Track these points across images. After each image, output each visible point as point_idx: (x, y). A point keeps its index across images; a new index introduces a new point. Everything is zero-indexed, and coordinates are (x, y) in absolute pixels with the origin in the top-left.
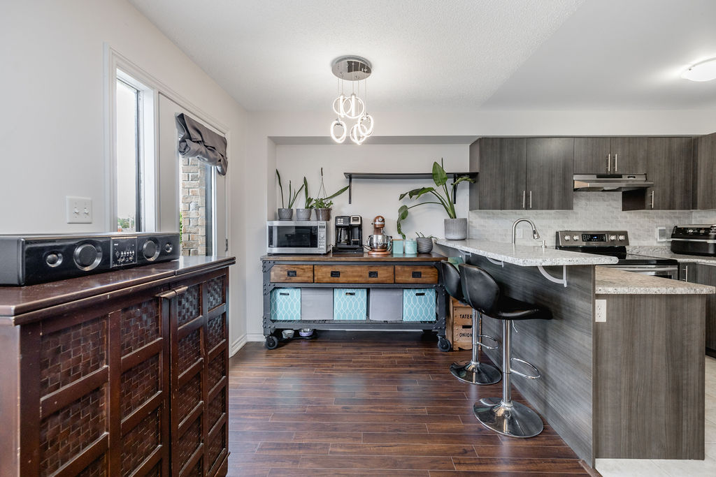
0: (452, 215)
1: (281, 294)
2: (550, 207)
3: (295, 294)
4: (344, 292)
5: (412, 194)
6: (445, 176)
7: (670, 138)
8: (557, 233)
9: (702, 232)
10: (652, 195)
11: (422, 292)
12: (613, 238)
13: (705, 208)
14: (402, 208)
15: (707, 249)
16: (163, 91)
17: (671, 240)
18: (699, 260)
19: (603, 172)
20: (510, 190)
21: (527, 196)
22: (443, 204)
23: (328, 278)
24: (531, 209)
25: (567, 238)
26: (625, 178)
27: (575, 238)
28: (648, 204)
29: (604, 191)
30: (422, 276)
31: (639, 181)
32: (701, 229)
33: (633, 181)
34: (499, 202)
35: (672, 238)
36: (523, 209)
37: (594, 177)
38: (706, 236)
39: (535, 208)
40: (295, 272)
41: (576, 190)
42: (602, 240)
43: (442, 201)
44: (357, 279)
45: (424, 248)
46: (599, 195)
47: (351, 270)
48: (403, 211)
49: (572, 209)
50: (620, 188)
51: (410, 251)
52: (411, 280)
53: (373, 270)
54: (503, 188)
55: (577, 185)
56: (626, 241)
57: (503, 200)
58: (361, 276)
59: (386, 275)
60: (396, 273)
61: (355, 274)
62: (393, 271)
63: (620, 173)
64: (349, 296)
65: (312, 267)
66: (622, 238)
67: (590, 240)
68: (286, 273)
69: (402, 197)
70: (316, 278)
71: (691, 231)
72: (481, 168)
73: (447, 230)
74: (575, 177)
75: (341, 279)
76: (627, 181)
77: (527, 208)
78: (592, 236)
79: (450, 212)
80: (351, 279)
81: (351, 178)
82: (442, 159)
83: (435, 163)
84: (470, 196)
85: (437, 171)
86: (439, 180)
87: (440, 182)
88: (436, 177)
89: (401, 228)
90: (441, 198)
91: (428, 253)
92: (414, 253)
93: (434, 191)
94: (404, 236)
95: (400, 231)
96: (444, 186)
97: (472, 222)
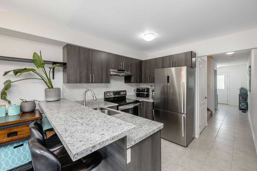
2: (102, 82)
6: (43, 62)
7: (136, 59)
8: (105, 92)
9: (143, 90)
10: (133, 78)
11: (21, 143)
12: (122, 93)
13: (144, 83)
14: (6, 82)
15: (144, 95)
17: (136, 92)
18: (144, 100)
19: (119, 69)
20: (84, 73)
21: (92, 77)
22: (43, 79)
24: (94, 83)
25: (108, 94)
26: (125, 72)
27: (111, 94)
28: (131, 81)
29: (119, 76)
30: (18, 134)
31: (129, 73)
32: (143, 89)
33: (128, 73)
34: (78, 80)
35: (137, 92)
36: (90, 83)
37: (117, 71)
38: (144, 91)
39: (95, 82)
41: (111, 75)
42: (119, 94)
45: (27, 108)
46: (118, 77)
48: (7, 84)
49: (110, 83)
50: (124, 75)
51: (14, 114)
52: (6, 139)
54: (81, 73)
55: (112, 73)
56: (126, 94)
57: (81, 78)
63: (124, 70)
66: (125, 93)
67: (116, 95)
69: (6, 73)
71: (141, 90)
72: (68, 60)
73: (46, 96)
74: (111, 70)
76: (126, 73)
77: (92, 82)
78: (116, 93)
79: (49, 85)
82: (40, 51)
83: (35, 53)
84: (63, 75)
85: (37, 58)
86: (39, 65)
87: (39, 66)
88: (36, 62)
89: (6, 96)
90: (41, 76)
91: (32, 112)
92: (17, 114)
93: (35, 71)
94: (9, 102)
95: (5, 99)
96: (43, 68)
97: (65, 89)
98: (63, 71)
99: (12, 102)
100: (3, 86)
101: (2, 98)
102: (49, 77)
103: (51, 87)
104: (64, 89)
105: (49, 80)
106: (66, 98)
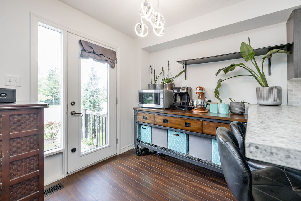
0: (263, 84)
1: (143, 128)
3: (149, 129)
4: (173, 133)
5: (226, 70)
6: (252, 52)
16: (69, 30)
22: (253, 75)
23: (162, 123)
40: (147, 117)
43: (252, 73)
44: (178, 126)
45: (236, 110)
47: (174, 120)
48: (219, 83)
51: (223, 112)
53: (188, 122)
58: (180, 125)
59: (196, 127)
60: (203, 126)
61: (176, 123)
62: (201, 124)
64: (175, 136)
65: (154, 115)
68: (143, 117)
69: (218, 72)
70: (156, 122)
72: (295, 38)
73: (258, 97)
75: (169, 124)
79: (261, 82)
80: (174, 126)
81: (186, 65)
82: (249, 38)
83: (243, 43)
84: (288, 67)
85: (246, 49)
86: (247, 56)
87: (248, 58)
88: (244, 54)
89: (219, 95)
90: (251, 71)
91: (240, 114)
92: (226, 113)
93: (244, 65)
94: (221, 101)
95: (218, 97)
96: (253, 60)
97: (292, 91)
98: (288, 61)
99: (223, 101)
100: (216, 85)
101: (215, 97)
102: (261, 72)
103: (264, 85)
104: (290, 90)
105: (262, 75)
106: (294, 105)
